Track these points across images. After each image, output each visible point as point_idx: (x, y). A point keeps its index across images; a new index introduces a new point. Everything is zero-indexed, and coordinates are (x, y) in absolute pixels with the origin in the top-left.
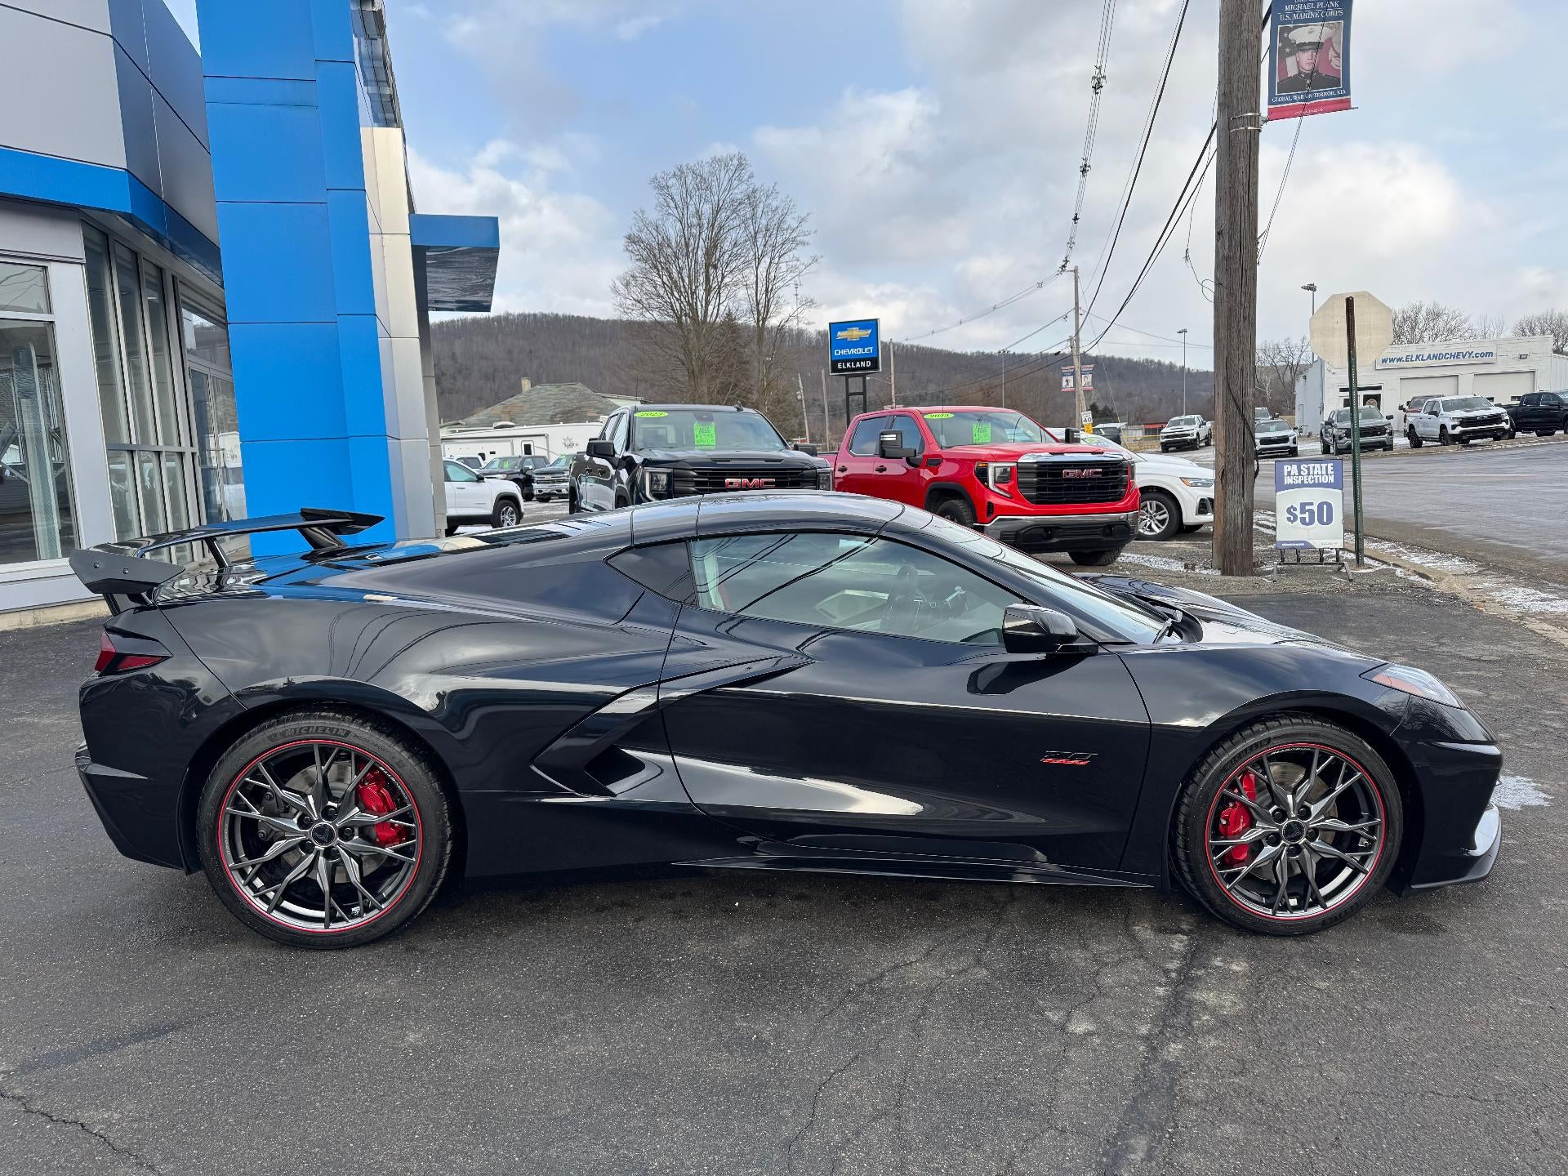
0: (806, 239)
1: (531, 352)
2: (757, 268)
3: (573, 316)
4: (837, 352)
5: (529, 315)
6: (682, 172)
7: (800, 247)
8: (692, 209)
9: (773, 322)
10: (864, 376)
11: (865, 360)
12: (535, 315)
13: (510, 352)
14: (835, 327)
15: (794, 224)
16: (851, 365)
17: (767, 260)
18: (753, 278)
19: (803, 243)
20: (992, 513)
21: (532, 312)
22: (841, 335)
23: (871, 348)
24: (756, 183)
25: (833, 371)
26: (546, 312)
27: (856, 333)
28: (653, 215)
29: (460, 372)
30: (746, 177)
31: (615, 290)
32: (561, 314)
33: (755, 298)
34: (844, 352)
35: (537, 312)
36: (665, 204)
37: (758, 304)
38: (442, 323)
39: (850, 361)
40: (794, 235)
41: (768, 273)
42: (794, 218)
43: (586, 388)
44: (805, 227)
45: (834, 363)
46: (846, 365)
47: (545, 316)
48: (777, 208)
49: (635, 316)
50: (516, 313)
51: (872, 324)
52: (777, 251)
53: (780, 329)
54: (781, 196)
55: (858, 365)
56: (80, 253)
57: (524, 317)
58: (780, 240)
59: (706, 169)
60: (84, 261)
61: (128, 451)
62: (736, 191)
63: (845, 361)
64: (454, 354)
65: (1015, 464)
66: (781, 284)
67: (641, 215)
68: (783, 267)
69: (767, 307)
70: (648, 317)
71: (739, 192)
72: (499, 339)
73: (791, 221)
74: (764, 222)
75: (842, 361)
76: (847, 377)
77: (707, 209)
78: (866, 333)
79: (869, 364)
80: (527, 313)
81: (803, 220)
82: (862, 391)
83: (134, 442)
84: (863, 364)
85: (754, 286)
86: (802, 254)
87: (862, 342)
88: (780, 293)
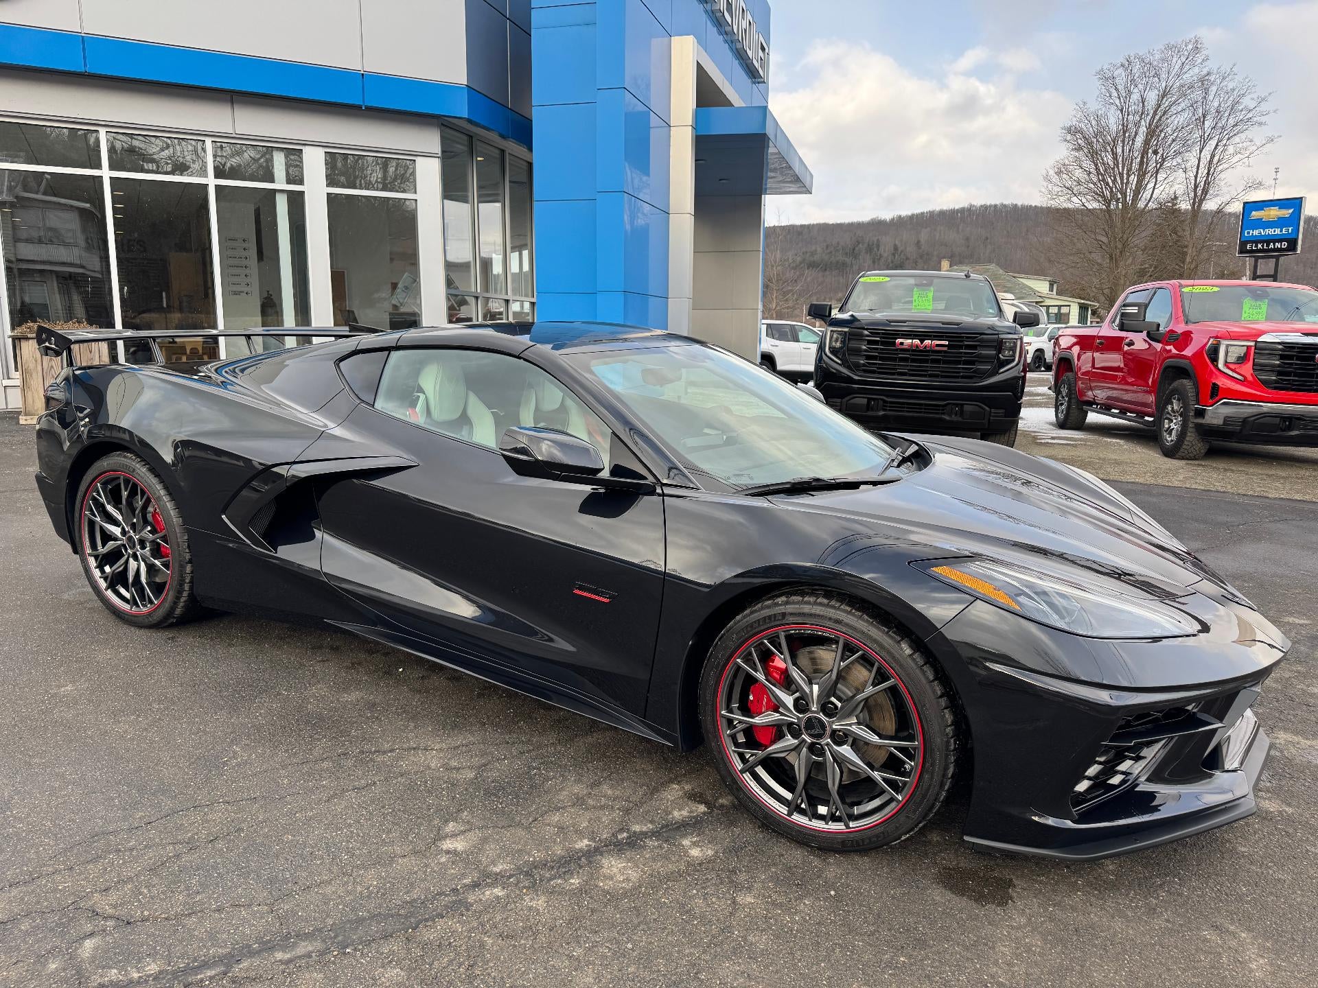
0: (1263, 119)
1: (987, 238)
2: (1201, 152)
3: (1031, 206)
4: (1248, 233)
5: (990, 206)
6: (1130, 63)
7: (1256, 127)
8: (1135, 97)
9: (1210, 205)
10: (1277, 258)
11: (1280, 241)
12: (996, 206)
13: (967, 239)
14: (1249, 206)
15: (1252, 105)
16: (1263, 246)
17: (1213, 143)
18: (1195, 162)
19: (1260, 124)
20: (1217, 395)
21: (993, 203)
22: (1255, 214)
23: (1290, 229)
24: (1211, 65)
25: (1241, 252)
26: (1006, 202)
27: (1274, 213)
28: (1094, 106)
29: (921, 257)
30: (1200, 61)
31: (1047, 178)
32: (1019, 204)
33: (1193, 182)
34: (1256, 233)
35: (998, 203)
36: (1108, 95)
37: (1196, 186)
38: (913, 215)
39: (1262, 242)
40: (1250, 115)
41: (1213, 156)
42: (1253, 99)
43: (999, 269)
44: (1264, 107)
45: (1243, 244)
46: (1256, 246)
47: (1005, 206)
48: (1233, 90)
49: (1063, 203)
50: (979, 205)
51: (1296, 204)
52: (1225, 133)
53: (1219, 211)
54: (1238, 78)
55: (1271, 246)
56: (437, 148)
57: (985, 208)
58: (1231, 122)
59: (1157, 57)
60: (440, 155)
61: (474, 297)
62: (1187, 75)
63: (1256, 242)
64: (919, 242)
65: (1252, 344)
66: (1225, 166)
67: (1082, 106)
68: (1231, 149)
69: (1205, 192)
70: (1075, 203)
71: (1191, 75)
72: (961, 227)
73: (1247, 102)
74: (1216, 104)
75: (1252, 242)
76: (1257, 259)
77: (1152, 97)
78: (1287, 213)
79: (1285, 245)
80: (988, 204)
81: (1263, 99)
82: (1272, 273)
83: (479, 291)
84: (1278, 245)
85: (1195, 170)
86: (1257, 134)
87: (1281, 222)
88: (1222, 176)
